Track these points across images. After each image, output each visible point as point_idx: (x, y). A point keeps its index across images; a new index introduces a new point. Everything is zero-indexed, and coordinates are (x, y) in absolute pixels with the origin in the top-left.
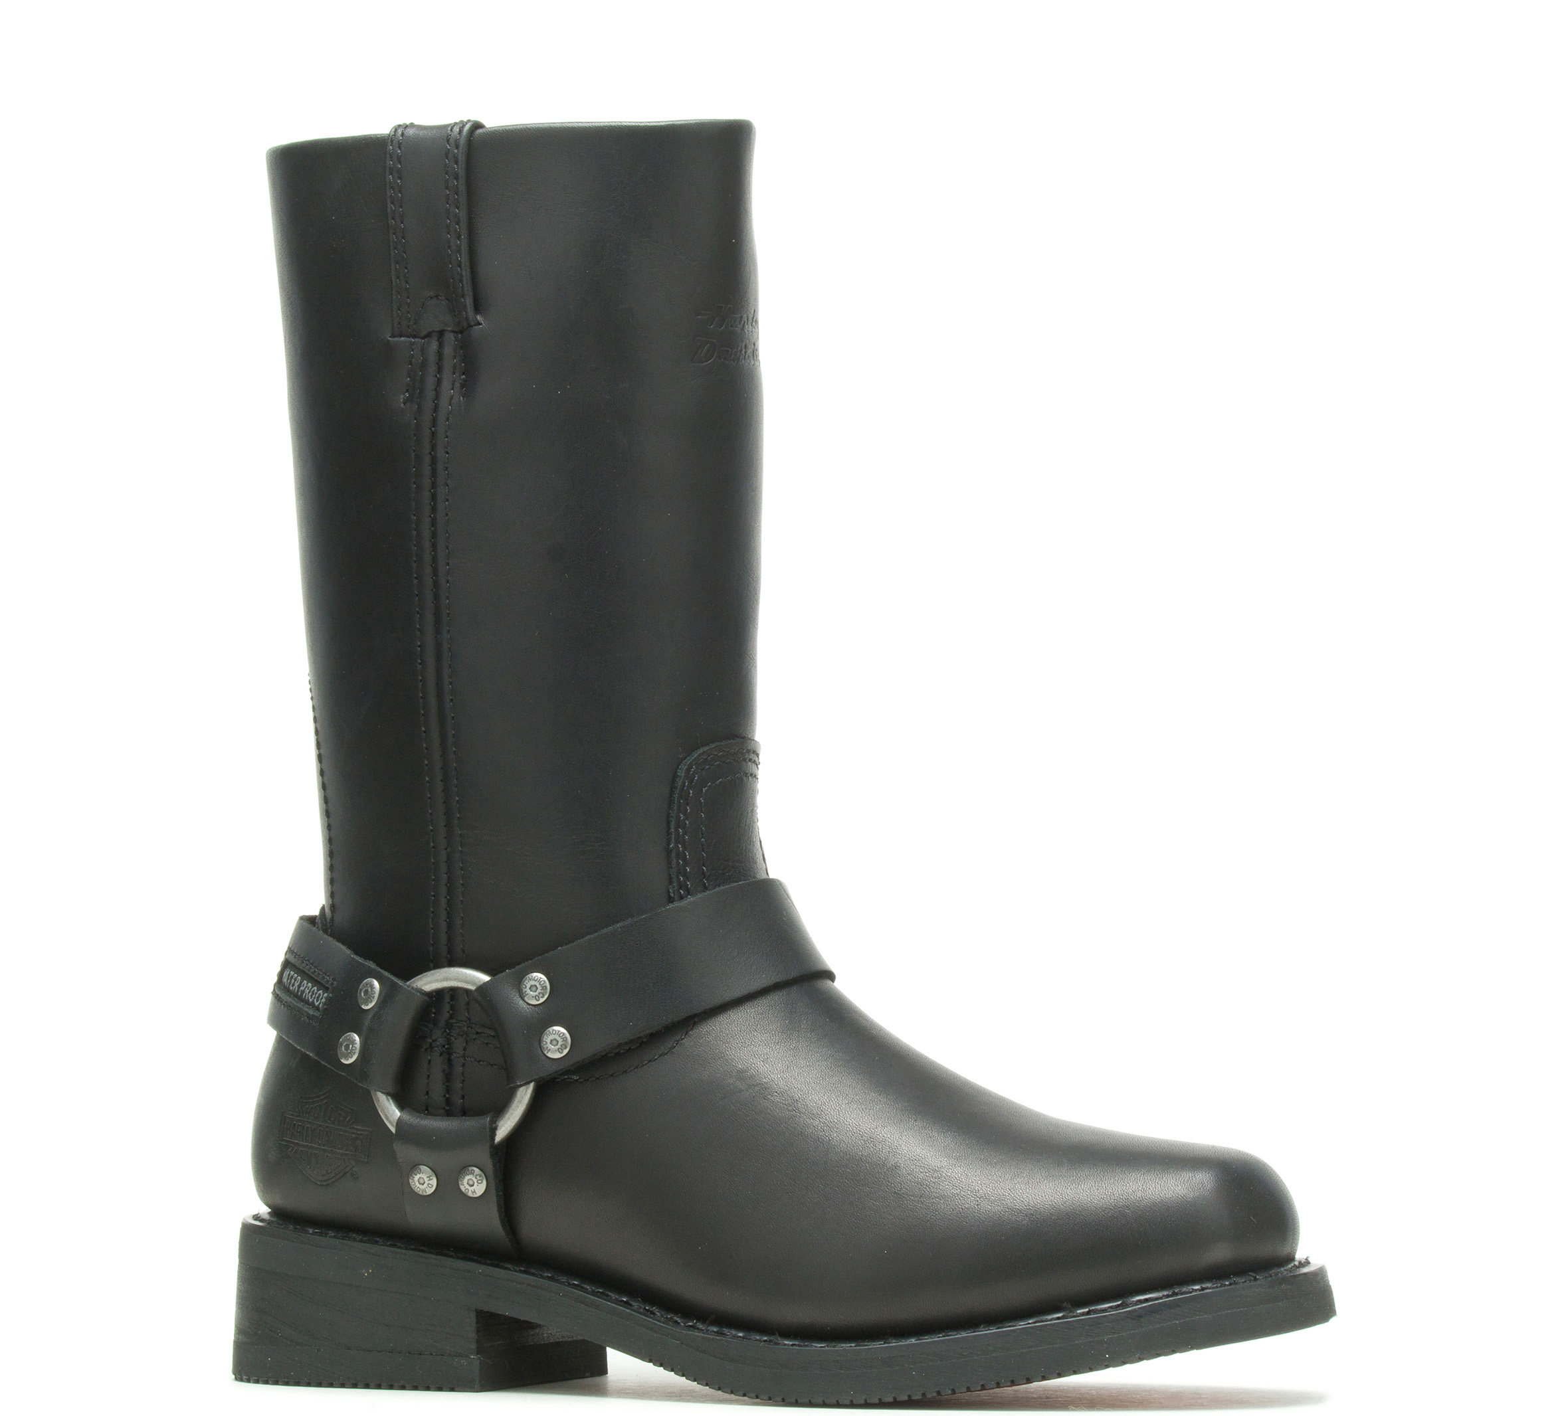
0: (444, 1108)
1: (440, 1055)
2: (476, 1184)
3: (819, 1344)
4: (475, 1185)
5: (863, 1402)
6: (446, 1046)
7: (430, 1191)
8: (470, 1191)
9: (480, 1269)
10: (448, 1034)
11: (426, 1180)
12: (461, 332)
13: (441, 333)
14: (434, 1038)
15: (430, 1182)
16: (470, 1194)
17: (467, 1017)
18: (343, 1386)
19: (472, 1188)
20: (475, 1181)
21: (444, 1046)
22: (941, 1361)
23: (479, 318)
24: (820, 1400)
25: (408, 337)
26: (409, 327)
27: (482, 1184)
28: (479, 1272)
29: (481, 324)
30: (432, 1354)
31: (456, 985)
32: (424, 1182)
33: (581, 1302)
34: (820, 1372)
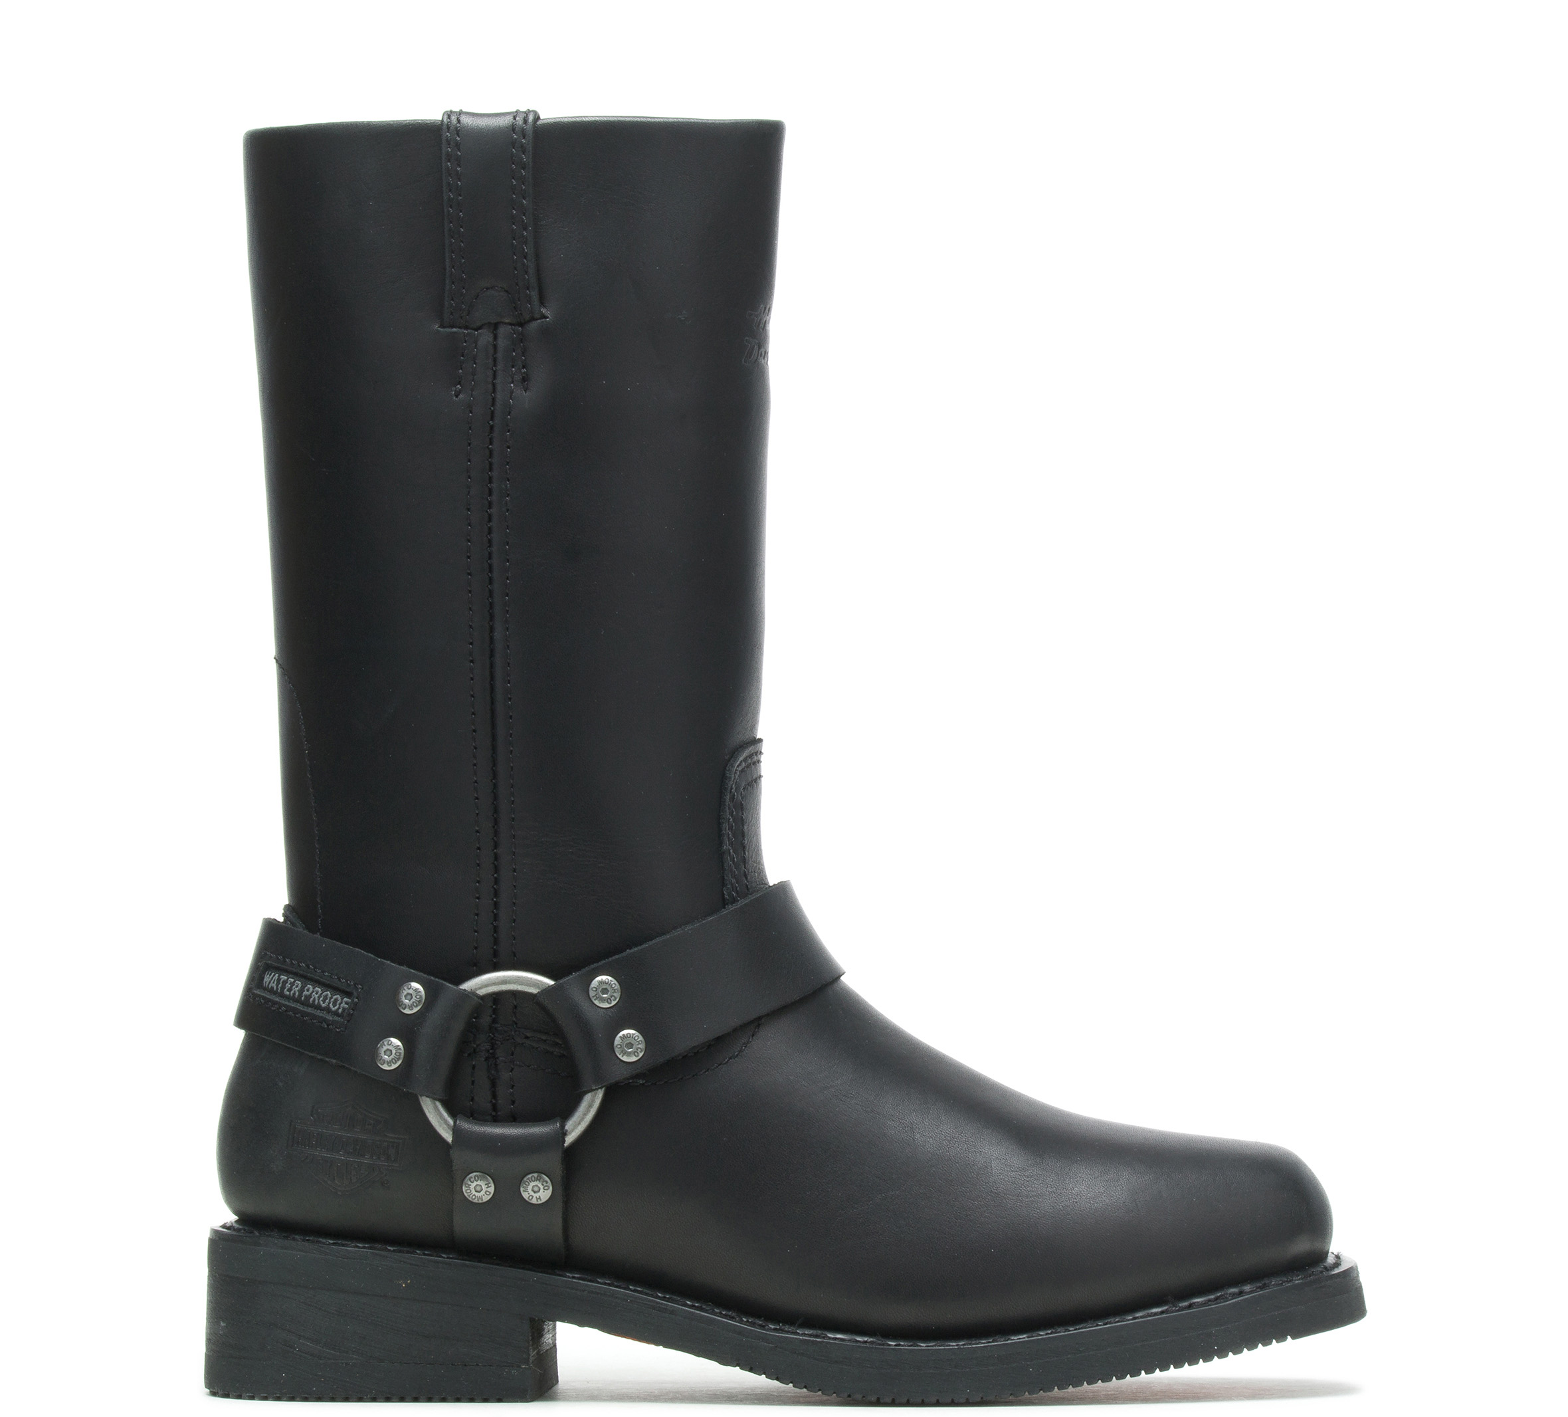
0: (491, 1114)
1: (486, 1060)
2: (542, 1190)
3: (924, 1343)
4: (538, 1191)
5: (979, 1399)
6: (491, 1051)
7: (486, 1198)
8: (534, 1197)
9: (535, 1277)
10: (493, 1039)
11: (484, 1187)
12: (521, 325)
13: (496, 326)
14: (478, 1043)
15: (488, 1189)
16: (534, 1201)
17: (514, 1021)
18: (374, 1400)
19: (537, 1195)
20: (542, 1187)
21: (488, 1051)
22: (1057, 1357)
23: (543, 311)
24: (934, 1400)
25: (460, 328)
26: (461, 317)
27: (548, 1191)
28: (534, 1280)
29: (548, 318)
30: (478, 1365)
31: (515, 989)
32: (479, 1189)
33: (654, 1308)
34: (934, 1371)
